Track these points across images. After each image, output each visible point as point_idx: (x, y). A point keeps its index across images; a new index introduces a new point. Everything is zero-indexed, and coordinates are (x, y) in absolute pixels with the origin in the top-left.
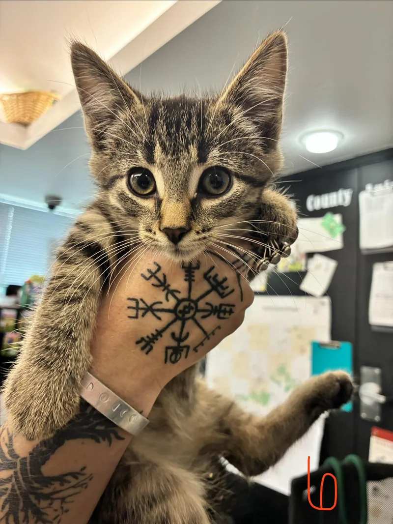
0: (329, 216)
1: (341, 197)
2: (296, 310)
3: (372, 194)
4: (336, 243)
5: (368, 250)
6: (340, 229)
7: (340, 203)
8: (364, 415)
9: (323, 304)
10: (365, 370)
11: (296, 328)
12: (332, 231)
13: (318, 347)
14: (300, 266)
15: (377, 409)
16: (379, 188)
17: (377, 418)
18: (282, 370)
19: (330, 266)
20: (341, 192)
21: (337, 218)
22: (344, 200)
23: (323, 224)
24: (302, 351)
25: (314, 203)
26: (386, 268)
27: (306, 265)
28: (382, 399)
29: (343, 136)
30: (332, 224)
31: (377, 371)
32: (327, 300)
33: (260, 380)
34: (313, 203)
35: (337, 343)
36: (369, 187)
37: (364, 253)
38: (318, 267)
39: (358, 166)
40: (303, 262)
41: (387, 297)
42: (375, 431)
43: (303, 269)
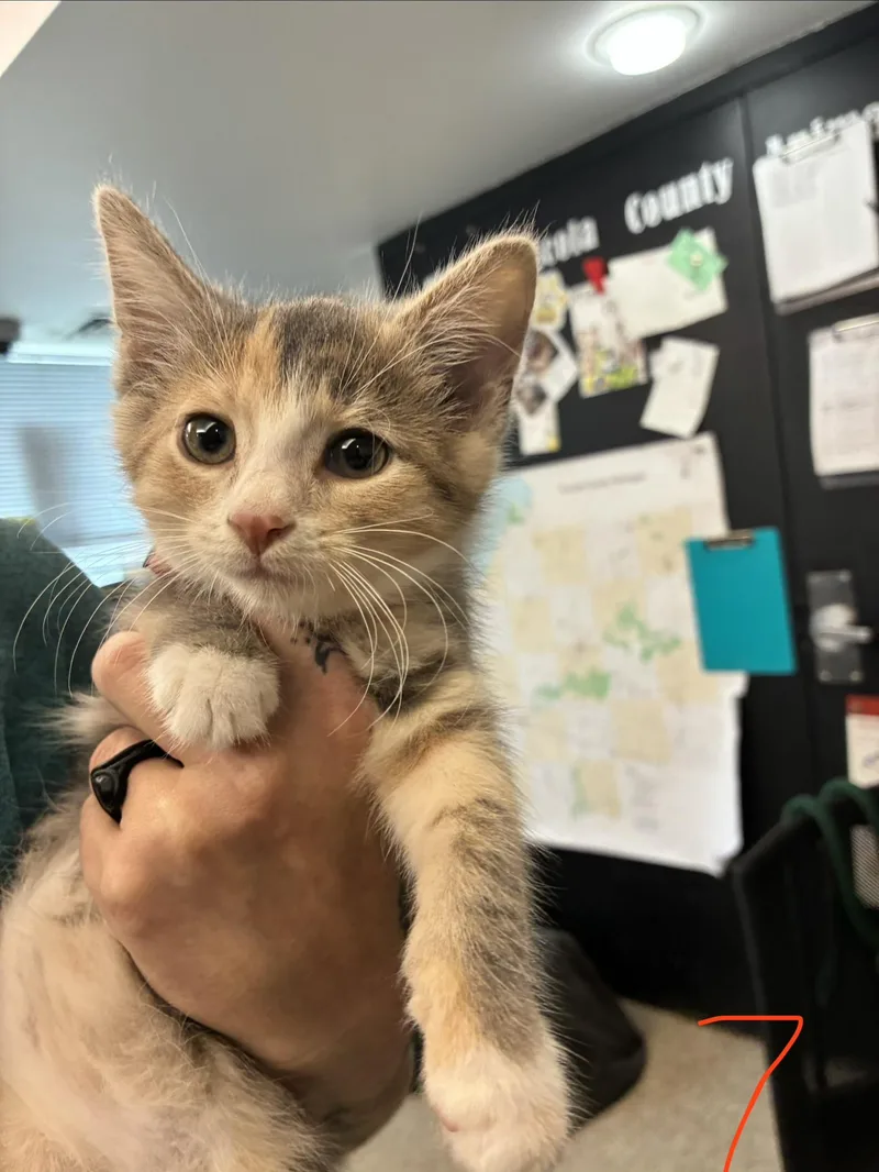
0: (684, 238)
1: (706, 185)
2: (637, 478)
3: (786, 161)
4: (710, 301)
5: (790, 301)
6: (715, 265)
7: (709, 197)
8: (824, 676)
9: (700, 451)
10: (816, 580)
11: (644, 520)
12: (696, 274)
13: (701, 552)
14: (634, 374)
15: (855, 656)
16: (799, 141)
17: (856, 676)
18: (627, 617)
19: (702, 359)
20: (705, 172)
21: (706, 239)
22: (716, 190)
23: (671, 262)
24: (668, 565)
25: (644, 211)
26: (839, 338)
27: (648, 367)
28: (862, 634)
29: (697, 15)
30: (696, 257)
31: (844, 577)
32: (707, 441)
33: (580, 648)
34: (639, 212)
35: (744, 534)
36: (774, 144)
37: (782, 310)
38: (676, 368)
39: (741, 94)
40: (639, 362)
41: (849, 405)
42: (854, 703)
43: (641, 378)
